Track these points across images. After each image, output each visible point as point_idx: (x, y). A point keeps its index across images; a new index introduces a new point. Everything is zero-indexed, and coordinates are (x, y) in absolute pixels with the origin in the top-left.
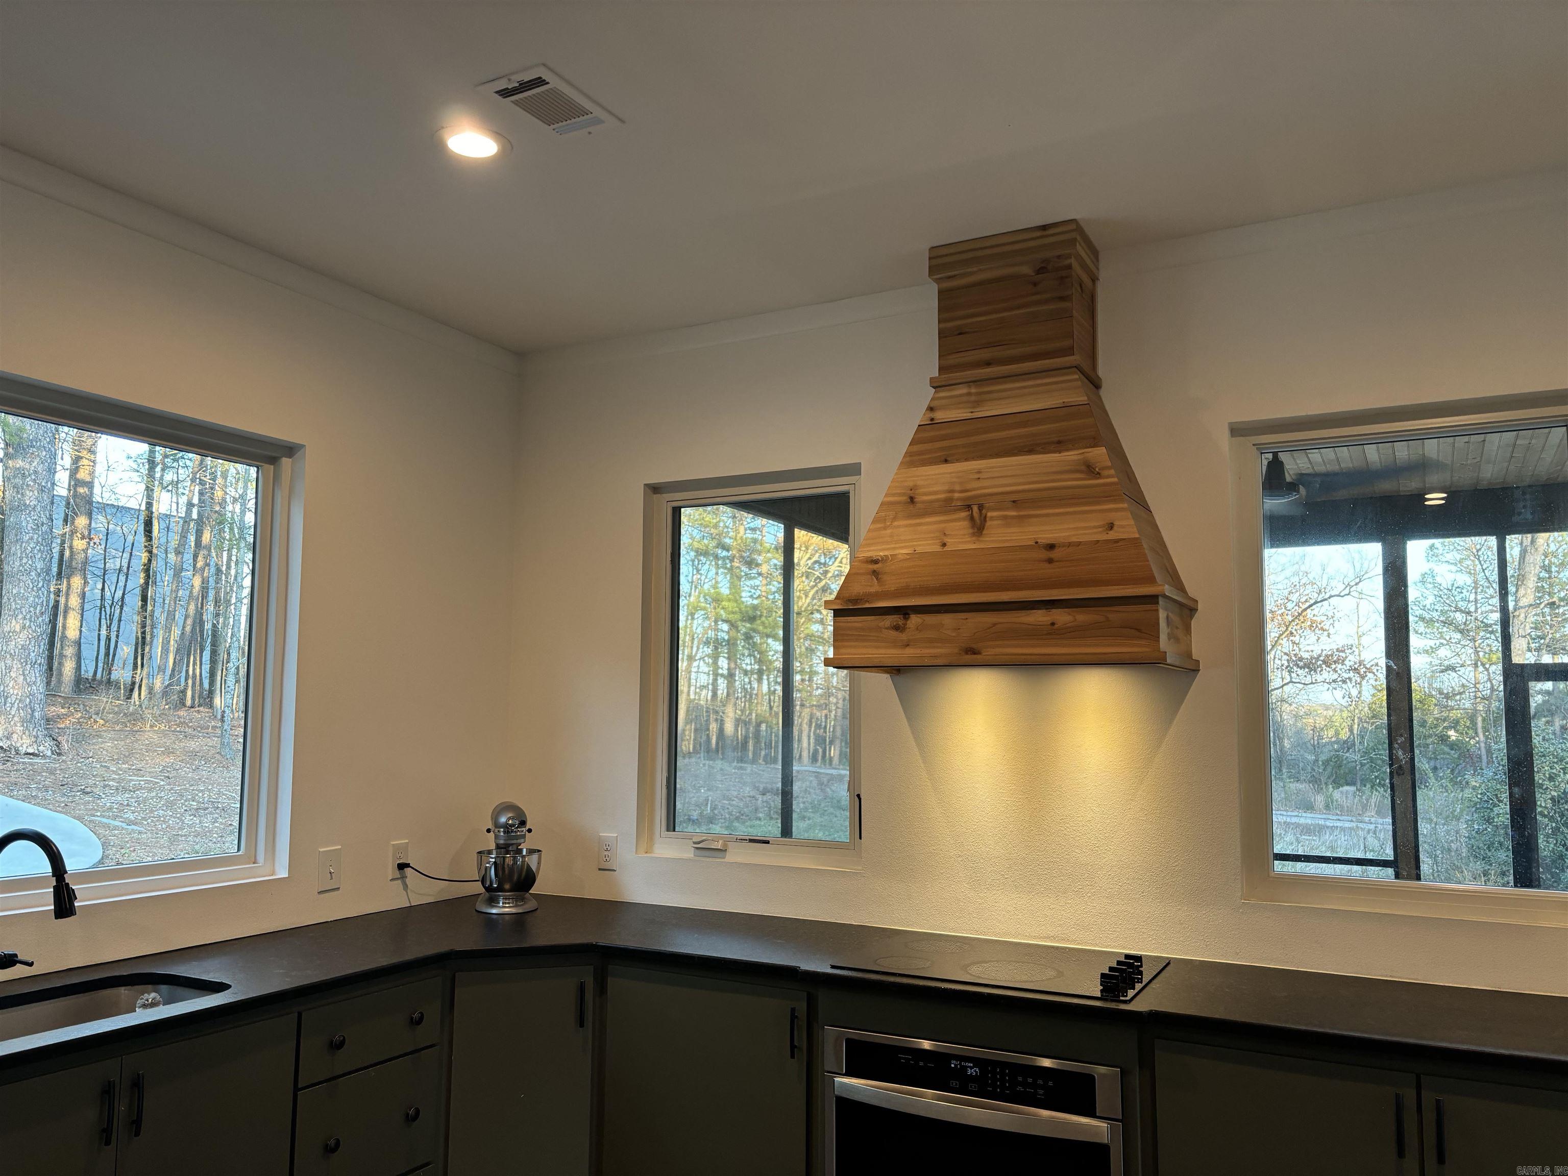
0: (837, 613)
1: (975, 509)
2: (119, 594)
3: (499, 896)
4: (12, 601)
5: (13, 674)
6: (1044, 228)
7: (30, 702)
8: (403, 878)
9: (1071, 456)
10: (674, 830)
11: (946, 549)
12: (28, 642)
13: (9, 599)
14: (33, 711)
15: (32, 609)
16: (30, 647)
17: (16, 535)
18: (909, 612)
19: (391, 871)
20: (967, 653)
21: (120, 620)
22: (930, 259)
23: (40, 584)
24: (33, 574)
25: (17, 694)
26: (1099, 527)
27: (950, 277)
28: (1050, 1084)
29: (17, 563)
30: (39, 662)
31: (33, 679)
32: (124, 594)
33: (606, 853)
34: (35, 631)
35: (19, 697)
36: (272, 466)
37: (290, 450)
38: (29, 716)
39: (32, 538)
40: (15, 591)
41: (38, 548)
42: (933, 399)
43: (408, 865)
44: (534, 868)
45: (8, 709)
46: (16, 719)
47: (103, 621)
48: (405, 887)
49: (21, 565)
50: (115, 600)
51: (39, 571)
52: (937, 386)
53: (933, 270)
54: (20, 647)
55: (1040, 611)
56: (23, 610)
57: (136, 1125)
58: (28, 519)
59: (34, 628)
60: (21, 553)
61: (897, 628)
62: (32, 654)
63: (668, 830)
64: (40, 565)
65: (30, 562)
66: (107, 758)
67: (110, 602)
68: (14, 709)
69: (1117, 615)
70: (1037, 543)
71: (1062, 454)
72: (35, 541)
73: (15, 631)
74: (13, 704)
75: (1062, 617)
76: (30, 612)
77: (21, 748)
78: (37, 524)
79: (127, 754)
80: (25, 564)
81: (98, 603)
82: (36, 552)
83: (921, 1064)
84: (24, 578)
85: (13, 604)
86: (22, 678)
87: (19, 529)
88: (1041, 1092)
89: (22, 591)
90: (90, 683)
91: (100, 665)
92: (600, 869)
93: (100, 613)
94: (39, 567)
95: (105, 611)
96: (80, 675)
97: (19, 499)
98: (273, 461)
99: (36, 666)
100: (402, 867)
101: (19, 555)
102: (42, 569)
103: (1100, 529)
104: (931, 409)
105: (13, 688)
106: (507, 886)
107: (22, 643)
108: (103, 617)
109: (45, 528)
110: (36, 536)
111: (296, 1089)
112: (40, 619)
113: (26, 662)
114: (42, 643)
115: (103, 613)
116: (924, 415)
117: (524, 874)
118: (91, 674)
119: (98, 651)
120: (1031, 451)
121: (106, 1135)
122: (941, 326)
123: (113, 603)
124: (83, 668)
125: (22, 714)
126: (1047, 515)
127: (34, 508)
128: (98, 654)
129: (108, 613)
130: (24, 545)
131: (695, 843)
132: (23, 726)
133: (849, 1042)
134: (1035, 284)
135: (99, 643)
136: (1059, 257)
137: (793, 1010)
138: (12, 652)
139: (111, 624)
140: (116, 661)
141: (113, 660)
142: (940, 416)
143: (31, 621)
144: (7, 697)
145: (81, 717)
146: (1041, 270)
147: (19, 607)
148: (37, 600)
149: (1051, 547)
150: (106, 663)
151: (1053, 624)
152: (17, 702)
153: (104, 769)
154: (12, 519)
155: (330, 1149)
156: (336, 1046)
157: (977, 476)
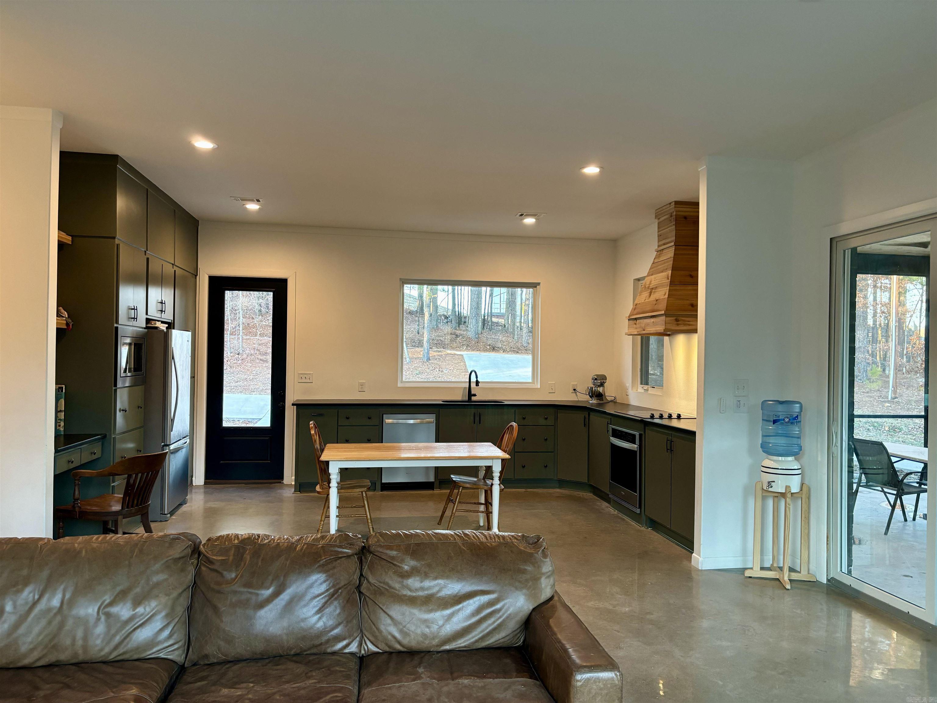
1: (651, 289)
6: (670, 204)
8: (575, 393)
9: (667, 273)
18: (637, 319)
19: (572, 391)
22: (656, 213)
26: (664, 294)
27: (660, 218)
33: (627, 390)
42: (655, 256)
43: (576, 389)
52: (657, 251)
53: (657, 216)
57: (479, 422)
63: (641, 384)
69: (660, 319)
70: (656, 299)
75: (654, 320)
92: (626, 395)
98: (536, 287)
104: (654, 259)
120: (663, 272)
121: (474, 422)
122: (658, 234)
126: (660, 291)
142: (656, 261)
155: (523, 440)
156: (524, 419)
157: (654, 279)
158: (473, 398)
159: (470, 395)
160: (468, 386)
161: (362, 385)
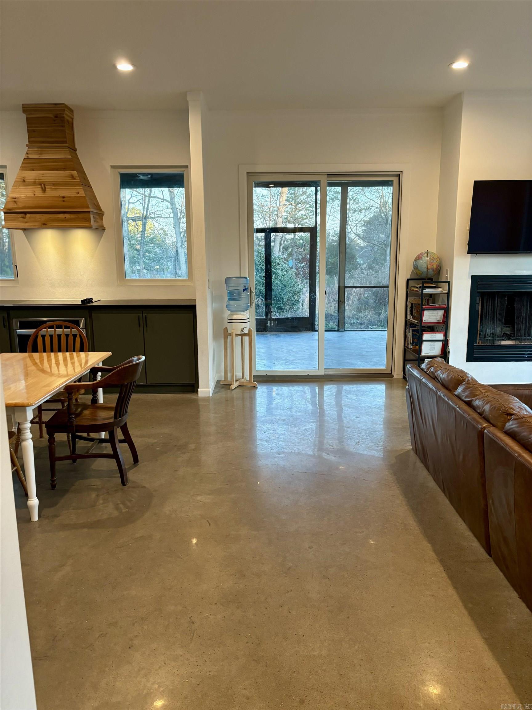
0: (5, 213)
6: (56, 104)
11: (35, 196)
18: (26, 213)
20: (43, 225)
53: (24, 112)
55: (61, 214)
61: (23, 218)
69: (81, 216)
71: (65, 172)
75: (67, 216)
103: (75, 194)
116: (25, 155)
126: (62, 189)
133: (20, 322)
134: (55, 121)
136: (60, 113)
137: (3, 316)
142: (30, 156)
146: (56, 117)
149: (64, 197)
151: (65, 218)
157: (42, 175)
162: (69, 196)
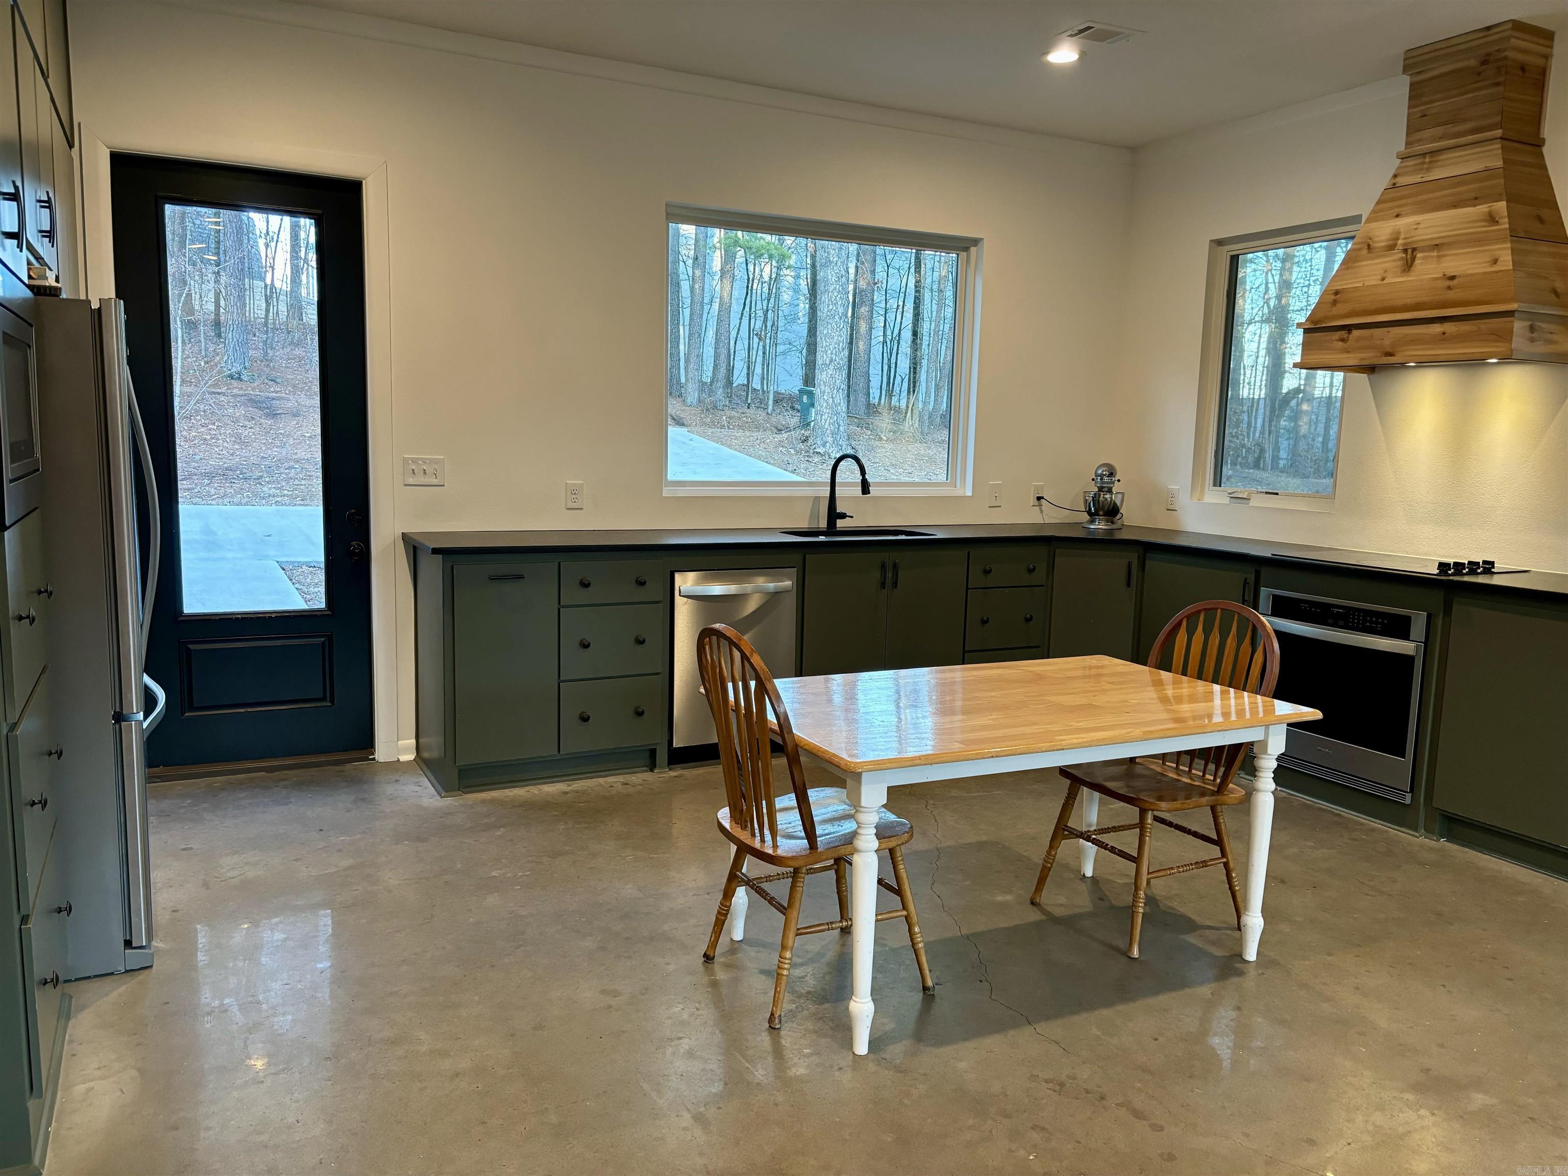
0: (1306, 331)
1: (1410, 251)
2: (896, 332)
3: (1096, 518)
4: (823, 339)
5: (826, 398)
6: (1488, 28)
7: (837, 419)
8: (1040, 505)
9: (1483, 209)
10: (1220, 486)
11: (1385, 282)
12: (834, 372)
13: (821, 339)
14: (839, 426)
15: (836, 346)
16: (836, 376)
17: (825, 287)
18: (1352, 328)
19: (1033, 500)
20: (1386, 356)
21: (897, 353)
22: (1405, 60)
23: (842, 326)
24: (837, 317)
25: (829, 413)
26: (1486, 262)
27: (1419, 73)
28: (1386, 621)
29: (826, 310)
30: (842, 387)
31: (839, 401)
32: (900, 330)
33: (1172, 499)
34: (839, 363)
35: (830, 415)
36: (966, 253)
37: (976, 242)
38: (836, 430)
39: (835, 289)
40: (825, 332)
41: (839, 296)
42: (1398, 168)
43: (1042, 498)
44: (1118, 504)
45: (823, 424)
46: (828, 431)
47: (885, 355)
48: (1042, 511)
49: (828, 311)
50: (894, 336)
51: (840, 314)
52: (1403, 158)
53: (1406, 69)
54: (829, 376)
55: (1437, 325)
56: (831, 346)
57: (895, 584)
58: (832, 273)
59: (838, 360)
60: (828, 301)
61: (1343, 340)
62: (838, 382)
63: (1215, 485)
64: (841, 310)
65: (834, 308)
66: (888, 463)
67: (890, 338)
68: (827, 424)
69: (1485, 325)
70: (1444, 275)
71: (1476, 208)
72: (837, 290)
73: (826, 364)
74: (826, 420)
75: (1449, 327)
76: (835, 348)
77: (831, 454)
78: (838, 277)
79: (902, 461)
80: (831, 309)
81: (881, 339)
82: (838, 299)
83: (1313, 609)
84: (830, 321)
85: (824, 342)
86: (831, 400)
87: (827, 282)
88: (1379, 626)
89: (830, 332)
90: (876, 408)
91: (884, 392)
92: (1167, 510)
93: (883, 348)
94: (840, 311)
95: (886, 345)
96: (869, 401)
97: (826, 257)
98: (966, 249)
99: (840, 391)
100: (1039, 498)
101: (827, 303)
102: (843, 313)
103: (1487, 264)
104: (1395, 176)
105: (826, 408)
106: (1101, 513)
107: (831, 373)
108: (885, 351)
109: (844, 279)
110: (838, 286)
111: (967, 589)
112: (842, 353)
113: (834, 387)
114: (844, 373)
115: (885, 347)
116: (1390, 181)
117: (1111, 507)
118: (877, 400)
119: (882, 380)
120: (1455, 206)
121: (883, 585)
122: (1410, 111)
123: (892, 339)
124: (871, 395)
125: (832, 428)
126: (1458, 254)
127: (836, 264)
128: (882, 383)
129: (889, 347)
130: (830, 294)
131: (1229, 494)
132: (833, 437)
133: (1275, 597)
134: (1479, 74)
135: (882, 374)
136: (1498, 51)
137: (1245, 580)
138: (825, 380)
139: (891, 356)
140: (895, 389)
141: (893, 388)
142: (1401, 181)
143: (836, 355)
144: (822, 415)
145: (871, 434)
146: (1484, 62)
147: (828, 344)
148: (839, 338)
149: (1453, 278)
150: (888, 390)
151: (1444, 333)
152: (829, 418)
153: (886, 471)
154: (821, 274)
155: (984, 622)
156: (987, 572)
157: (1415, 227)
158: (841, 524)
159: (834, 515)
160: (828, 494)
161: (574, 492)
162: (1470, 272)
